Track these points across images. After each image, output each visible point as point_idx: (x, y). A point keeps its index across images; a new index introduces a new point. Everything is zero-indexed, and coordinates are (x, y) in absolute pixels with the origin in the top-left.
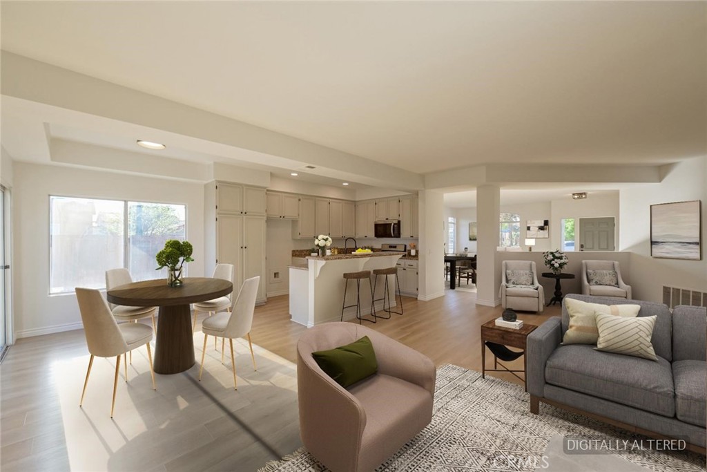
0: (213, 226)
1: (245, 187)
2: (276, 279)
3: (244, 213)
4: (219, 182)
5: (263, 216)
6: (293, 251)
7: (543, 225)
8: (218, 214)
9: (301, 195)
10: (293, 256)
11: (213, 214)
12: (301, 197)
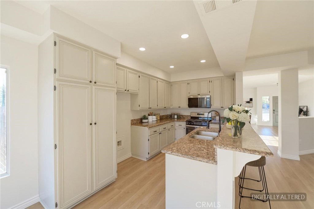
0: (49, 96)
1: (94, 52)
2: (120, 147)
3: (93, 82)
4: (59, 36)
5: (114, 87)
6: (132, 120)
7: (249, 101)
8: (59, 80)
9: (141, 72)
10: (132, 124)
11: (50, 80)
12: (140, 75)
